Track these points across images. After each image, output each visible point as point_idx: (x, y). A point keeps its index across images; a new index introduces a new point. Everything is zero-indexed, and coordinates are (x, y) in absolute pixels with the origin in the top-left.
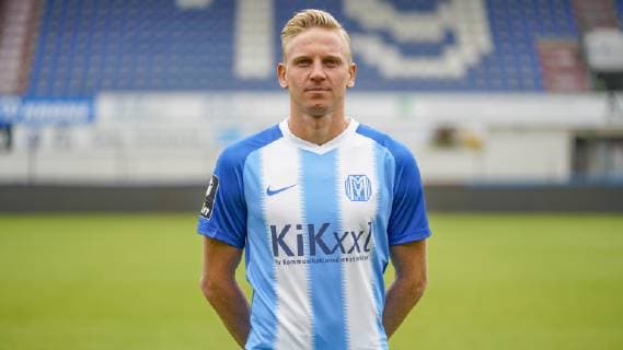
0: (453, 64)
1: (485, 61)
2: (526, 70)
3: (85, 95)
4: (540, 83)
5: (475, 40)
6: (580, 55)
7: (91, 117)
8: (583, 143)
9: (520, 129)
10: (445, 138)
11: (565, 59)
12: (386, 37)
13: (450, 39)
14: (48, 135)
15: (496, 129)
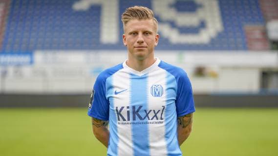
0: (204, 37)
1: (220, 35)
2: (239, 40)
3: (29, 51)
4: (245, 46)
5: (214, 26)
6: (265, 33)
7: (32, 62)
8: (266, 75)
9: (236, 68)
10: (200, 72)
11: (257, 34)
12: (173, 24)
13: (203, 25)
14: (11, 70)
15: (224, 68)
